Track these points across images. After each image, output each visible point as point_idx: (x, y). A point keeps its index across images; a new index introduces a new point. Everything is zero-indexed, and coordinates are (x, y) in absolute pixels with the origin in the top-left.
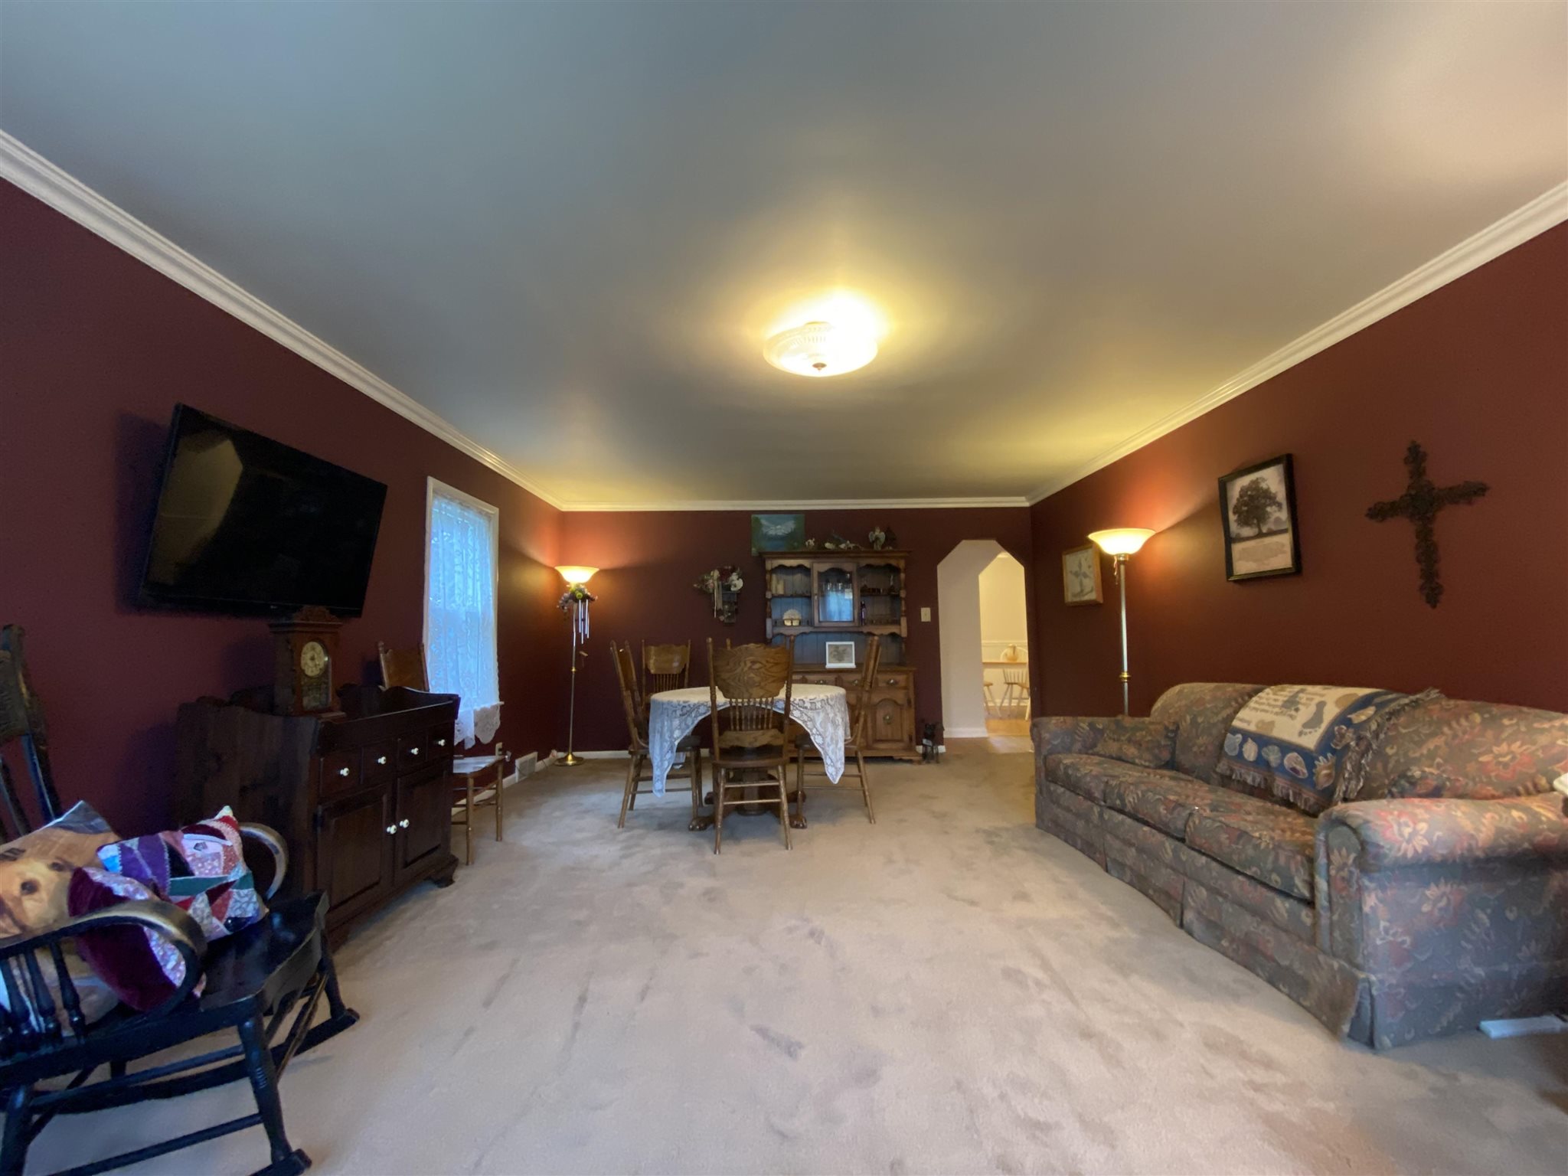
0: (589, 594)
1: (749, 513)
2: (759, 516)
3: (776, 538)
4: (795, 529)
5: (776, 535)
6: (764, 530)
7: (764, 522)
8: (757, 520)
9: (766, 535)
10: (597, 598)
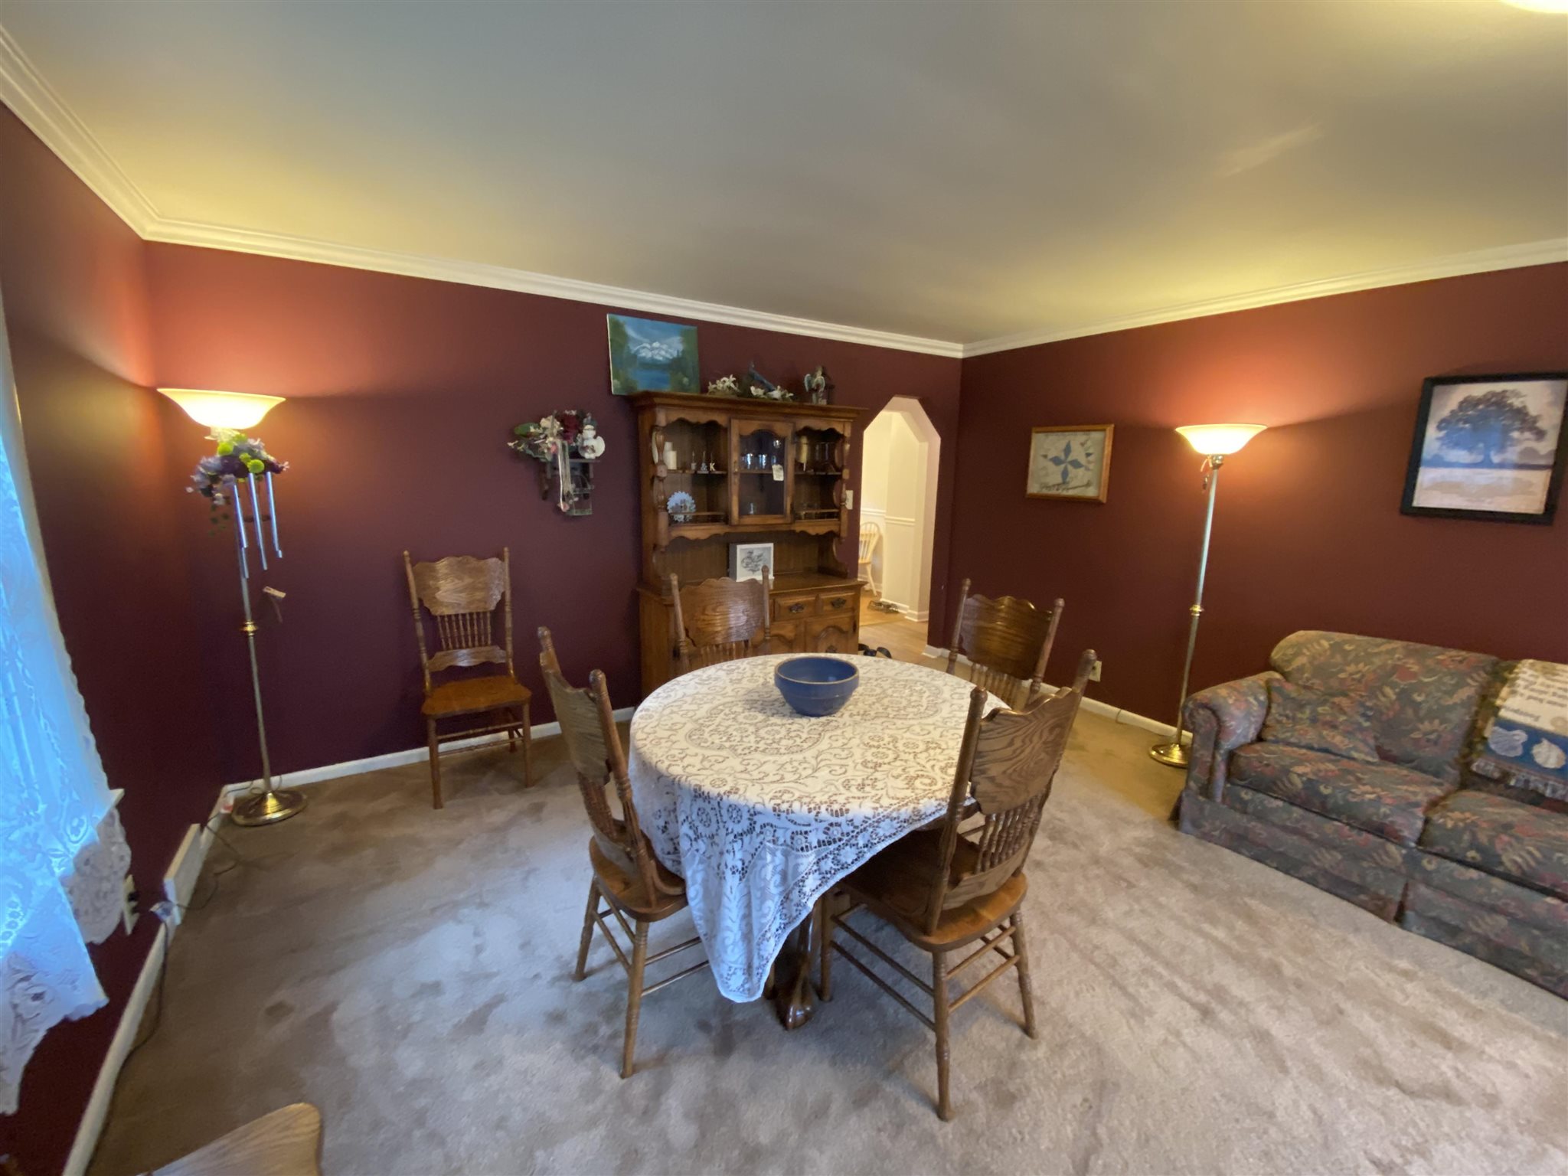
0: (272, 459)
1: (603, 310)
2: (621, 319)
3: (652, 365)
4: (683, 352)
5: (652, 359)
6: (634, 349)
7: (631, 332)
8: (617, 326)
9: (635, 356)
10: (286, 465)
